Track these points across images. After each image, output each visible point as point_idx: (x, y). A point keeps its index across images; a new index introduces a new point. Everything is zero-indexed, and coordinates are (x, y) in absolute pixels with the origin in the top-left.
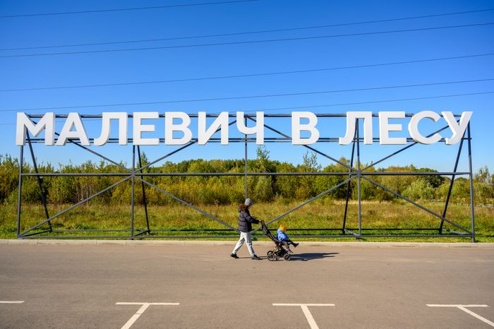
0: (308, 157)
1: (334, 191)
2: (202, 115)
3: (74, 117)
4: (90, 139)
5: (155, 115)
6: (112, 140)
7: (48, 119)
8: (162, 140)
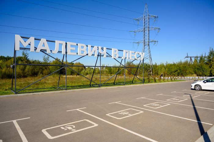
0: (45, 57)
1: (58, 72)
2: (89, 46)
3: (43, 40)
4: (51, 51)
5: (75, 44)
6: (60, 52)
7: (32, 40)
8: (77, 53)
